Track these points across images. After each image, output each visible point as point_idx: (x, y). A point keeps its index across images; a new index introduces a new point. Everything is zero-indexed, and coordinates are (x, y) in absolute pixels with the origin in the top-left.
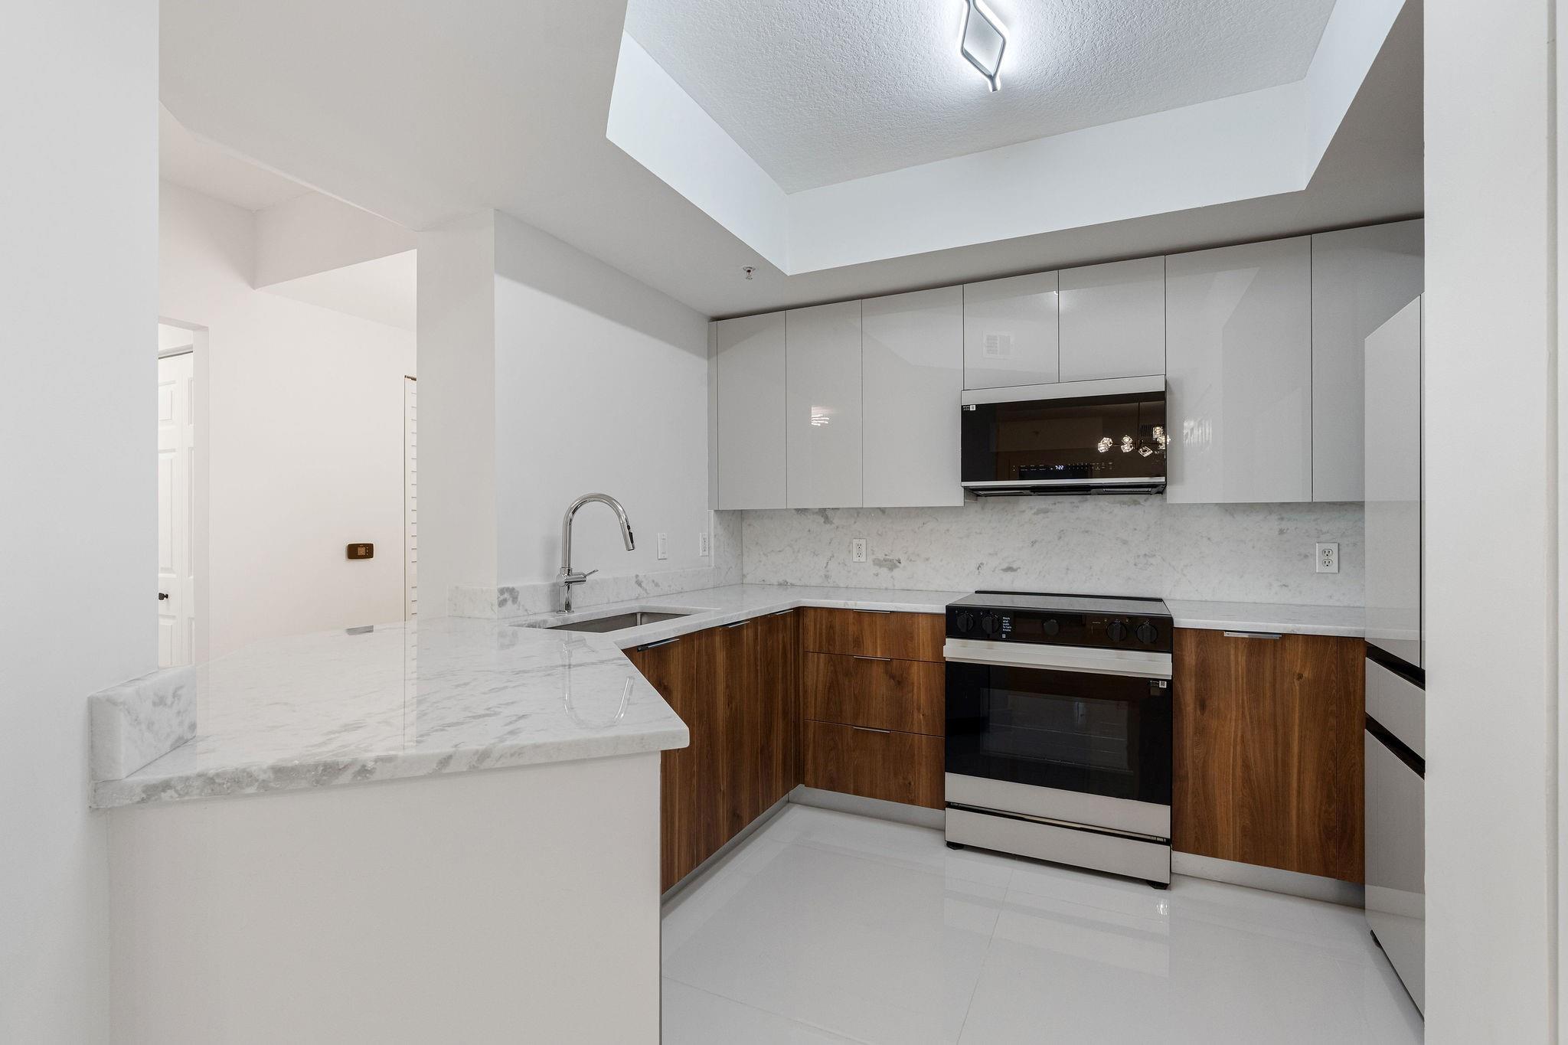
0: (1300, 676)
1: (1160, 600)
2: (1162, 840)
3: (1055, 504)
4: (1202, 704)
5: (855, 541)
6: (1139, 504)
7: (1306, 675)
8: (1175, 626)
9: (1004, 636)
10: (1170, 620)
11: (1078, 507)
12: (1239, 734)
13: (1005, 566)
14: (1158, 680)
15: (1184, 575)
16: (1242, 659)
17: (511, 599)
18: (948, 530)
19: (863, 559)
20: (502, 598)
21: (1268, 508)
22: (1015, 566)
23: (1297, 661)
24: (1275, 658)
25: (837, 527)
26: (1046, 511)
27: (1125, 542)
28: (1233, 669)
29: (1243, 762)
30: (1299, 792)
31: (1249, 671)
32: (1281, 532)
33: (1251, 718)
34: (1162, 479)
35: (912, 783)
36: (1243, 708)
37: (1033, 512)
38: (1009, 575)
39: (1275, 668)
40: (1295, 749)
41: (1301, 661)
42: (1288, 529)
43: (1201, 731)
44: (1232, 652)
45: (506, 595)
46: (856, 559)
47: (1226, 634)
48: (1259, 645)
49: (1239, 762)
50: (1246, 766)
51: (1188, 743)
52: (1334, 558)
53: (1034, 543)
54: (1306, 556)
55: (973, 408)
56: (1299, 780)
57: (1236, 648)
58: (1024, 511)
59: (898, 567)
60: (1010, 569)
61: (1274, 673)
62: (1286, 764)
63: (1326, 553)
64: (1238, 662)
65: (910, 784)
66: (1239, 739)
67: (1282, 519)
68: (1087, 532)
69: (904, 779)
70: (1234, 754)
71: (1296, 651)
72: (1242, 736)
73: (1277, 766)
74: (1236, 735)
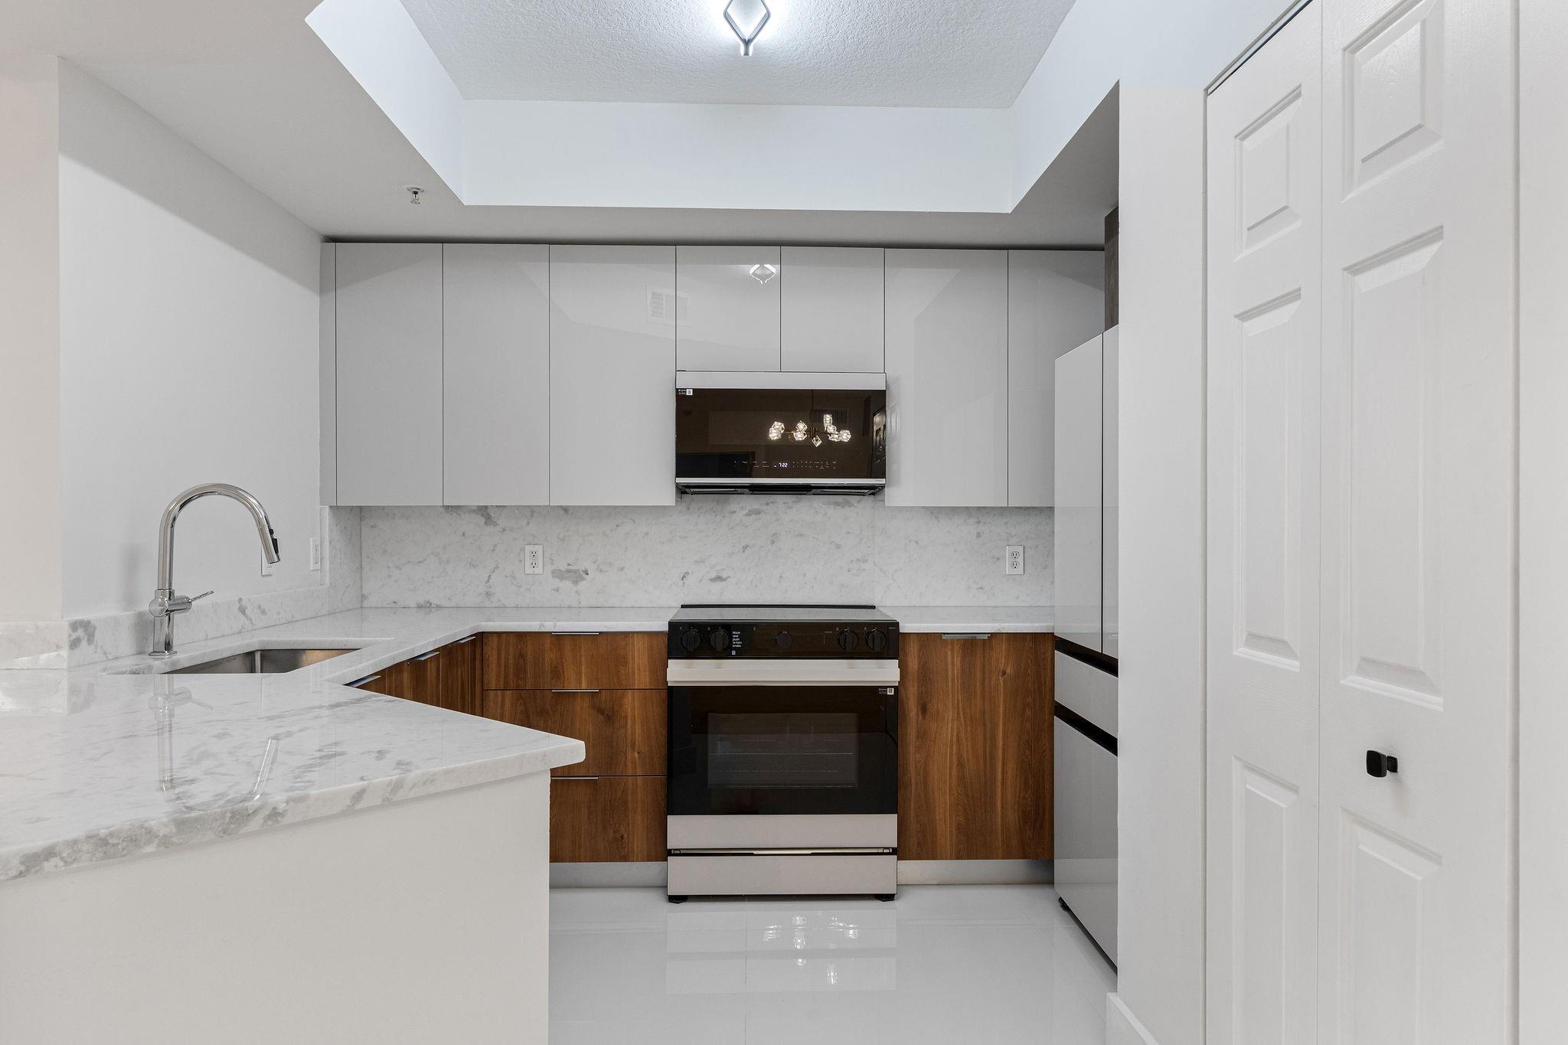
0: (1004, 673)
1: (873, 607)
2: (887, 851)
3: (768, 504)
4: (924, 709)
5: (529, 549)
6: (853, 505)
7: (1008, 671)
8: (901, 631)
9: (734, 653)
10: (897, 624)
11: (791, 508)
12: (955, 734)
13: (714, 575)
14: (886, 687)
15: (895, 581)
16: (958, 661)
17: (86, 637)
18: (647, 534)
19: (538, 570)
20: (74, 636)
21: (967, 510)
22: (724, 576)
23: (1002, 660)
24: (984, 657)
25: (504, 530)
26: (758, 512)
27: (838, 547)
28: (950, 672)
29: (958, 761)
30: (1003, 783)
31: (963, 671)
32: (978, 535)
33: (965, 717)
34: (881, 481)
35: (626, 836)
36: (958, 708)
37: (744, 513)
38: (719, 585)
39: (984, 667)
40: (1000, 743)
41: (1005, 658)
42: (983, 533)
43: (923, 735)
44: (949, 653)
45: (80, 633)
46: (529, 570)
47: (944, 637)
48: (971, 644)
49: (955, 761)
50: (961, 765)
51: (912, 749)
52: (1020, 559)
53: (745, 548)
54: (998, 559)
55: (690, 393)
56: (1003, 773)
57: (952, 650)
58: (734, 512)
59: (584, 579)
60: (718, 579)
61: (984, 672)
62: (993, 758)
63: (1014, 555)
64: (953, 663)
65: (622, 837)
66: (955, 738)
67: (979, 522)
68: (801, 535)
69: (614, 832)
70: (951, 754)
71: (1001, 650)
72: (957, 735)
73: (985, 761)
74: (952, 736)
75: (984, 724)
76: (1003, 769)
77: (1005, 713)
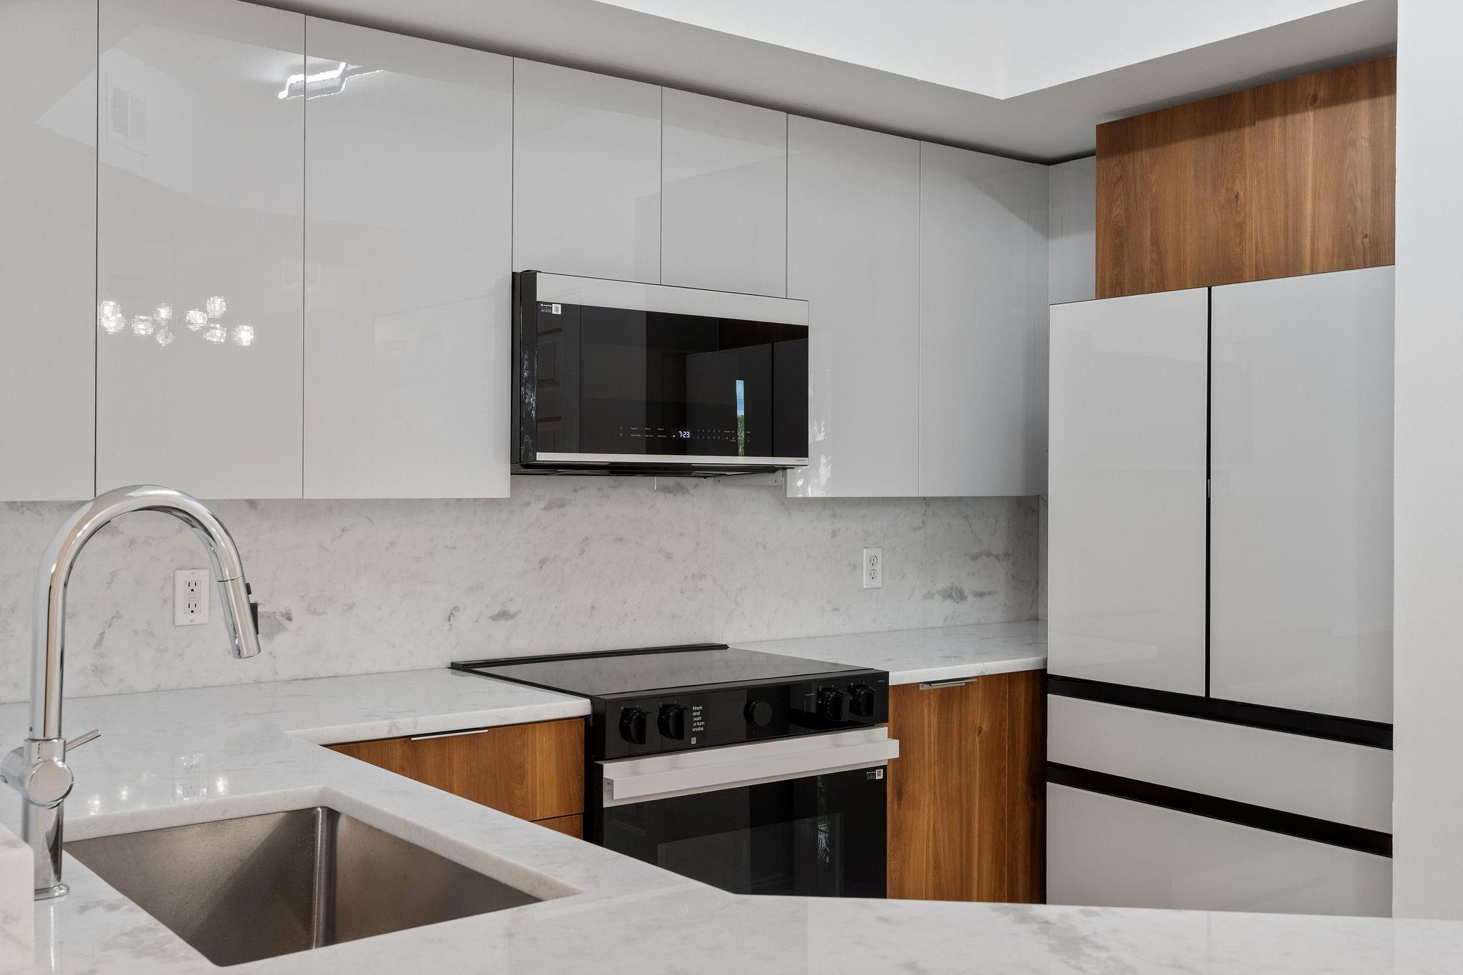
0: (980, 731)
1: (725, 647)
3: (575, 491)
4: (900, 793)
5: (183, 577)
6: (688, 492)
7: (984, 727)
8: (890, 684)
9: (694, 741)
10: (885, 675)
11: (607, 497)
12: (932, 824)
13: (496, 609)
14: (874, 769)
15: (738, 604)
18: (393, 543)
19: (201, 616)
22: (512, 609)
23: (978, 713)
24: (961, 711)
25: (132, 542)
26: (562, 504)
27: (669, 556)
28: (926, 735)
29: (935, 862)
30: (978, 884)
31: (940, 734)
32: (834, 534)
33: (941, 799)
34: (803, 461)
36: (935, 785)
37: (542, 506)
38: (504, 626)
39: (961, 725)
41: (981, 710)
42: (840, 531)
43: (896, 831)
44: (926, 711)
46: (183, 617)
47: (921, 688)
48: (950, 696)
49: (931, 861)
50: (937, 867)
52: (878, 567)
53: (543, 563)
54: (855, 567)
56: (979, 869)
57: (929, 703)
58: (528, 504)
59: (283, 629)
60: (504, 615)
61: (960, 732)
62: (969, 850)
63: (872, 561)
64: (930, 723)
66: (931, 831)
67: (835, 517)
68: (620, 540)
70: (927, 854)
71: (977, 697)
72: (934, 825)
73: (961, 856)
74: (929, 827)
75: (961, 803)
76: (979, 861)
77: (980, 787)
